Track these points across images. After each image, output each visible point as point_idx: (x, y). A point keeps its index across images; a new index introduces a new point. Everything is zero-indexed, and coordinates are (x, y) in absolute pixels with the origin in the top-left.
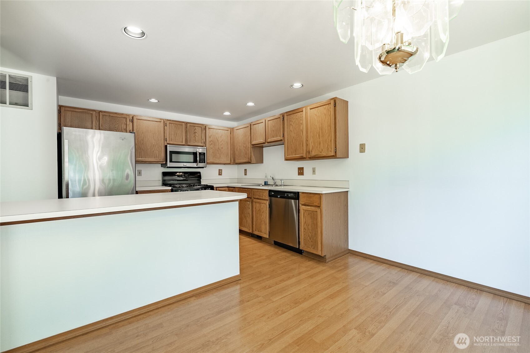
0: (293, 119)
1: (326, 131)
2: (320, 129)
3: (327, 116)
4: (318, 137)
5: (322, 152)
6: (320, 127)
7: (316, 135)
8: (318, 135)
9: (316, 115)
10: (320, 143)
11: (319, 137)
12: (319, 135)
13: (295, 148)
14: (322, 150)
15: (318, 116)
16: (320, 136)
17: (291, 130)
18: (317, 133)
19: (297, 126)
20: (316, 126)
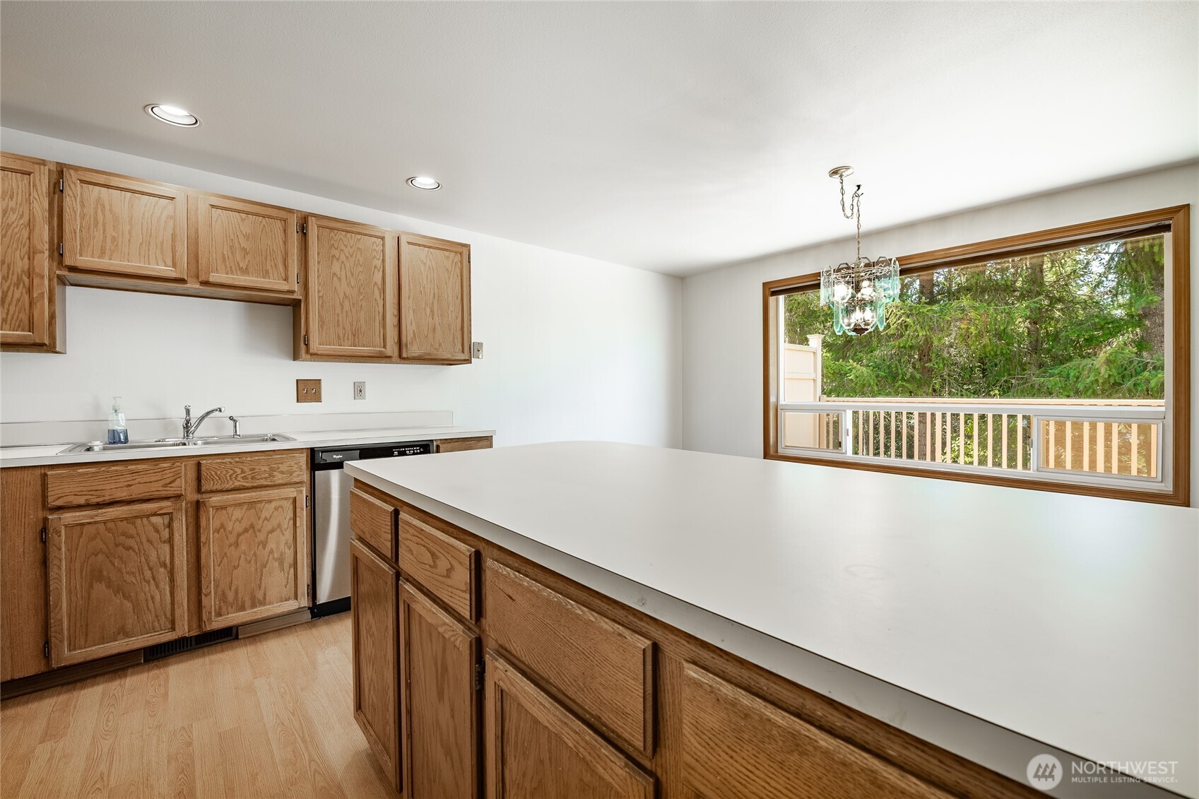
0: (346, 246)
1: (451, 306)
2: (434, 297)
3: (452, 276)
4: (428, 314)
5: (441, 350)
6: (434, 294)
7: (425, 309)
8: (428, 311)
9: (425, 264)
10: (434, 329)
11: (433, 315)
12: (432, 311)
13: (352, 325)
14: (440, 345)
15: (429, 268)
16: (436, 314)
17: (334, 274)
18: (426, 304)
19: (361, 269)
20: (424, 287)
